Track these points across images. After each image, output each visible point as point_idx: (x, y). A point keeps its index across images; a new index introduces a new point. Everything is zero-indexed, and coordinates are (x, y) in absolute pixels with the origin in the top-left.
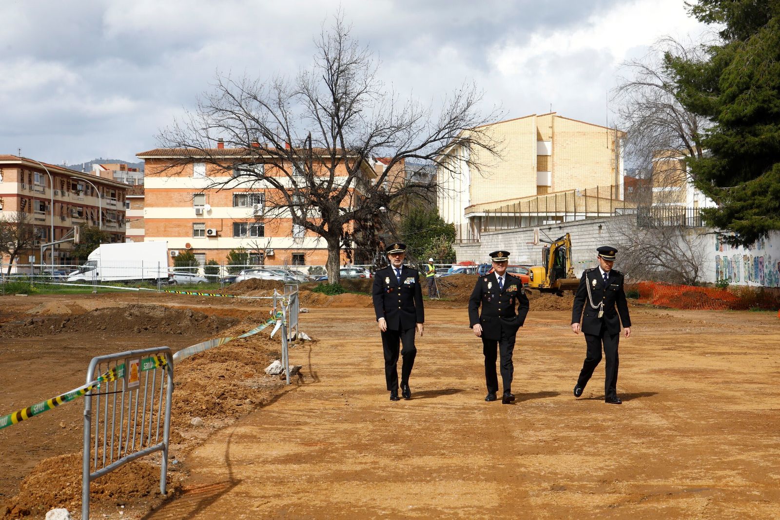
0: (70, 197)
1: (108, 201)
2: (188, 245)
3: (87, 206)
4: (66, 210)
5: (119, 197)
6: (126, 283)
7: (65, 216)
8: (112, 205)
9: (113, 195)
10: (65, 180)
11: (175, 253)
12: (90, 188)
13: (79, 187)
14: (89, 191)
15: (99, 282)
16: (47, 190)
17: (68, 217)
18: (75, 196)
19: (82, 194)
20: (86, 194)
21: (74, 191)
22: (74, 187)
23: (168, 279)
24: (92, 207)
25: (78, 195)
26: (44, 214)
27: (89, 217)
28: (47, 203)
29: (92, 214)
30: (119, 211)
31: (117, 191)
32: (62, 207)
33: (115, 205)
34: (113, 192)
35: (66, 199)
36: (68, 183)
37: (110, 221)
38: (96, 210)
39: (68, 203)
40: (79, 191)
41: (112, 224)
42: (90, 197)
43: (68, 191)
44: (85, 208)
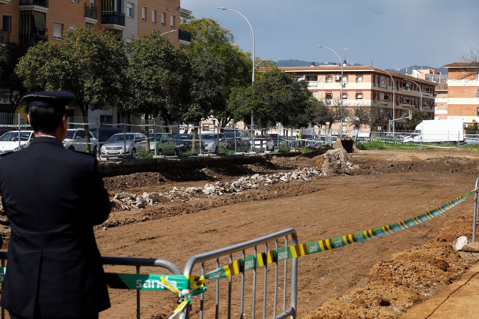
0: (402, 91)
1: (424, 93)
2: (474, 121)
3: (412, 97)
4: (400, 99)
5: (431, 91)
6: (439, 143)
7: (399, 102)
8: (427, 95)
9: (427, 90)
10: (399, 81)
11: (466, 126)
12: (414, 85)
13: (407, 85)
14: (413, 87)
15: (423, 143)
16: (388, 87)
17: (400, 103)
18: (405, 91)
19: (409, 89)
20: (411, 89)
21: (404, 88)
22: (404, 85)
23: (463, 141)
24: (415, 97)
25: (407, 90)
26: (386, 101)
27: (413, 103)
28: (388, 95)
29: (415, 101)
30: (431, 100)
31: (430, 87)
32: (397, 97)
33: (428, 96)
34: (427, 88)
35: (399, 92)
36: (401, 83)
37: (425, 105)
38: (417, 99)
39: (401, 95)
40: (407, 87)
41: (426, 107)
42: (413, 91)
43: (401, 87)
44: (410, 98)
